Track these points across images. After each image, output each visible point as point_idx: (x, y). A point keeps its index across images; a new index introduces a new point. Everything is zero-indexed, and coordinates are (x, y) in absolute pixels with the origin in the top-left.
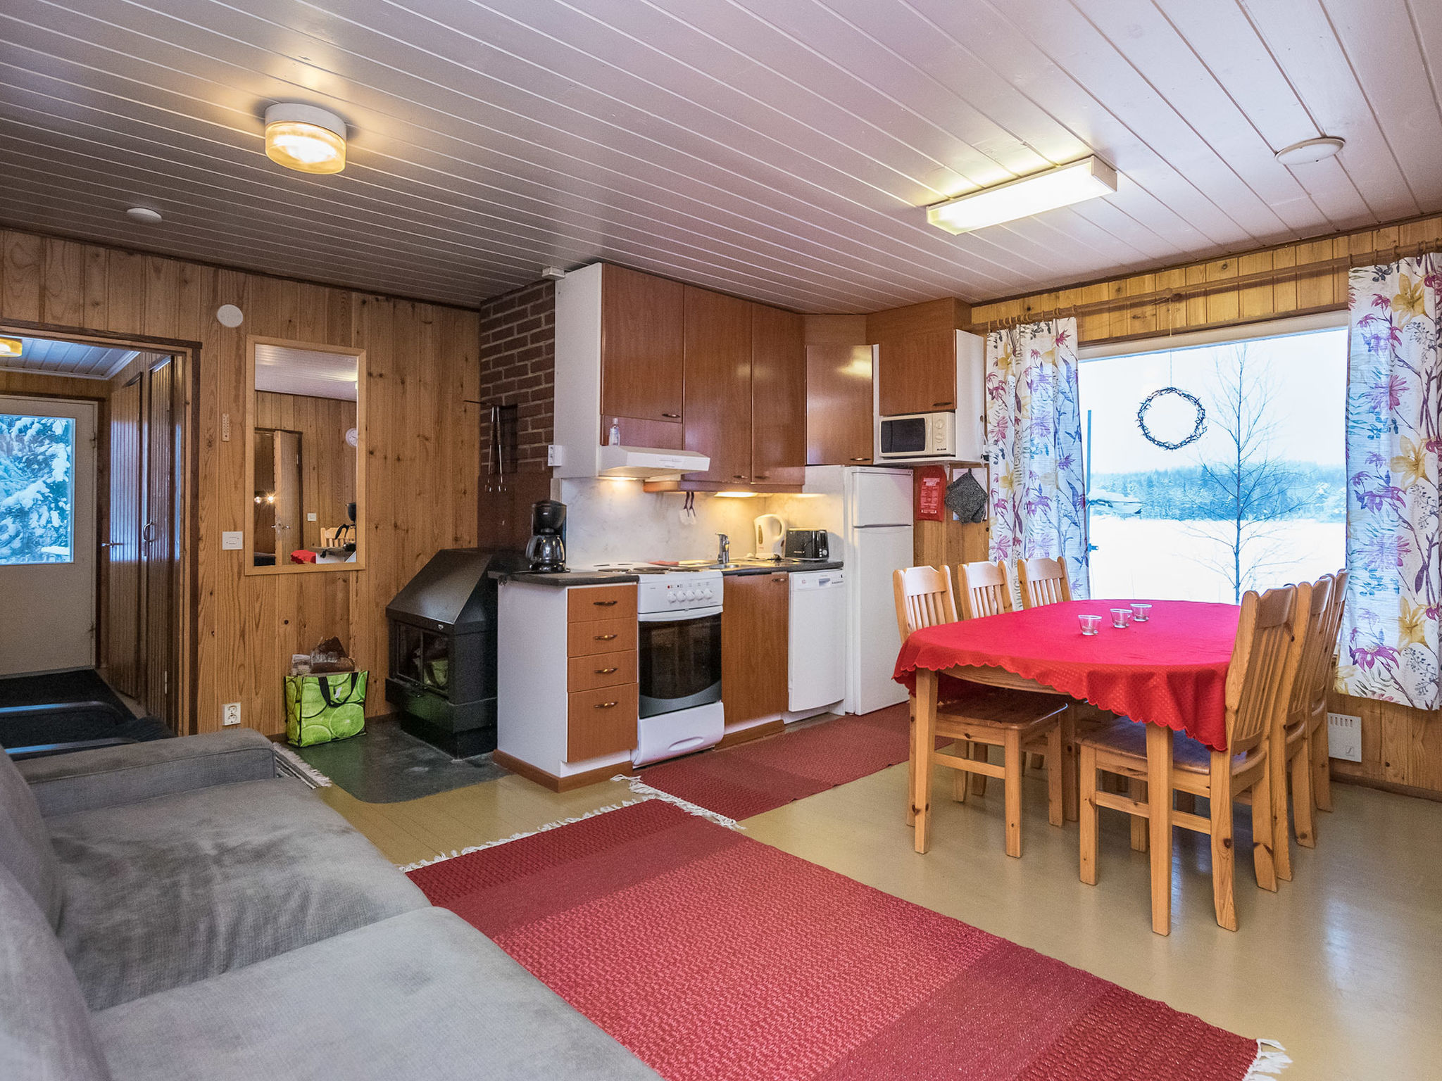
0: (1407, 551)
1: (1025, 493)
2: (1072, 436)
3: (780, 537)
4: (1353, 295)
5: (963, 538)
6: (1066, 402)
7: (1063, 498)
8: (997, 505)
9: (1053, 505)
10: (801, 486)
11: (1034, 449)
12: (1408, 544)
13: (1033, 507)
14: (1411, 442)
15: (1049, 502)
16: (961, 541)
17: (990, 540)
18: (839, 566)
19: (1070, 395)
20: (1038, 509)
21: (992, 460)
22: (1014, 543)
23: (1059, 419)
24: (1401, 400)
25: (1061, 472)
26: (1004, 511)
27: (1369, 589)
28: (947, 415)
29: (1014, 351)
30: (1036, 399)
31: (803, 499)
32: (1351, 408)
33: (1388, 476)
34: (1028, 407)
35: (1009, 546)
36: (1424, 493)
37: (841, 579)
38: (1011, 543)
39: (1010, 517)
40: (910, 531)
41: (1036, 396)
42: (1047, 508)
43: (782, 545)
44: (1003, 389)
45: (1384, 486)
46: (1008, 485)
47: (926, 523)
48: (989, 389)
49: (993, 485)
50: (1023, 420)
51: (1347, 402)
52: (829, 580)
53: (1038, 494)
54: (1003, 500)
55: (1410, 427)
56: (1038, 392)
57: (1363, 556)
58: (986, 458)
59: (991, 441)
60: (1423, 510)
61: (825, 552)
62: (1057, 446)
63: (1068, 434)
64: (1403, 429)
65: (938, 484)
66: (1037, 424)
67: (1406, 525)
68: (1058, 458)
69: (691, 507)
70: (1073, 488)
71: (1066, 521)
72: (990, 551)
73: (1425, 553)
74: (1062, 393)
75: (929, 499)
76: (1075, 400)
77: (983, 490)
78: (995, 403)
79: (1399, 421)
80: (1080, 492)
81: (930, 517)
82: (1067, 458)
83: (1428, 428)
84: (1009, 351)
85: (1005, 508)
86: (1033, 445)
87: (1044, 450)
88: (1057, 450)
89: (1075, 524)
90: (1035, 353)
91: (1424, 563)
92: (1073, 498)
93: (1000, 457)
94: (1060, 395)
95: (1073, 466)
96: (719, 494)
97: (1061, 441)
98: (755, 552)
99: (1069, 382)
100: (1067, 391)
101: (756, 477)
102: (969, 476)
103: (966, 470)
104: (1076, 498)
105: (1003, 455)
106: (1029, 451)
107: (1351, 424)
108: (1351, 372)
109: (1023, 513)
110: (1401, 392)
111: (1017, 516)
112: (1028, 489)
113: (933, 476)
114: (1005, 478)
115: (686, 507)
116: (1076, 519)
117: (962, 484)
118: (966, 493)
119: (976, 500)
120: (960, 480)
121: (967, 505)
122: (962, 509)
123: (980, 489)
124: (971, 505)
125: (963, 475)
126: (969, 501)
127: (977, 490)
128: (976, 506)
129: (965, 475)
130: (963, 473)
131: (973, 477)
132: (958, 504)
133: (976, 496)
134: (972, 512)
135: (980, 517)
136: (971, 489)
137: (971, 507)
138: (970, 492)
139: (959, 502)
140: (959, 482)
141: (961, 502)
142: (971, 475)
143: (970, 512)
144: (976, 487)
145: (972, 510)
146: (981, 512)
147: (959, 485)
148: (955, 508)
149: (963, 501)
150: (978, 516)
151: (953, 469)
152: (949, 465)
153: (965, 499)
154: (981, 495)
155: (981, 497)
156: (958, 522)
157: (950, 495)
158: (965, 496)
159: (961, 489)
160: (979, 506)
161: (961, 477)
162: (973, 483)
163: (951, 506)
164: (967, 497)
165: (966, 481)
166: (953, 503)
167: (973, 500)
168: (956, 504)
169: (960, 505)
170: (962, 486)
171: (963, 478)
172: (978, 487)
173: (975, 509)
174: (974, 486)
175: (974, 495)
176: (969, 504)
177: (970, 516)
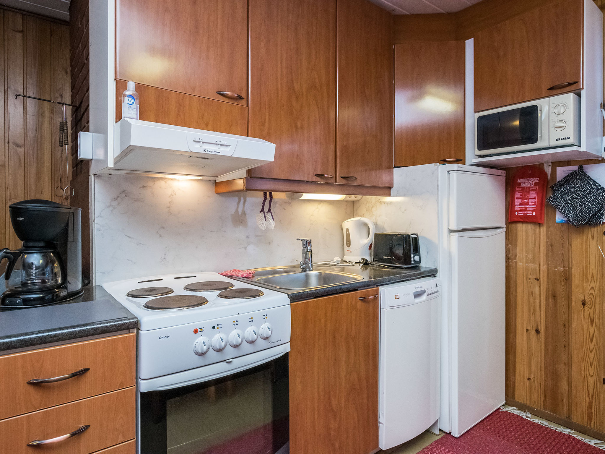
3: (367, 240)
10: (390, 188)
18: (432, 273)
28: (570, 97)
31: (391, 203)
37: (435, 289)
40: (501, 235)
43: (370, 248)
47: (520, 226)
52: (424, 292)
61: (417, 258)
65: (536, 184)
69: (269, 211)
75: (526, 201)
81: (526, 220)
96: (305, 196)
98: (344, 255)
101: (342, 177)
102: (580, 174)
103: (575, 168)
113: (530, 176)
115: (262, 210)
117: (572, 182)
118: (578, 192)
119: (594, 200)
120: (568, 179)
121: (581, 206)
122: (573, 211)
123: (599, 187)
124: (587, 206)
125: (571, 173)
126: (584, 202)
127: (594, 189)
128: (594, 207)
129: (573, 173)
130: (569, 171)
131: (586, 174)
132: (567, 205)
133: (593, 196)
134: (589, 214)
135: (597, 220)
136: (585, 187)
137: (587, 209)
138: (583, 191)
139: (568, 202)
140: (566, 181)
141: (571, 203)
142: (584, 172)
143: (586, 215)
144: (593, 185)
145: (588, 212)
146: (599, 214)
147: (567, 183)
148: (563, 209)
149: (574, 202)
150: (594, 218)
151: (557, 168)
152: (551, 164)
153: (576, 199)
154: (601, 194)
155: (602, 196)
156: (562, 225)
157: (556, 195)
158: (577, 195)
159: (569, 188)
160: (598, 208)
161: (569, 175)
162: (588, 181)
163: (555, 206)
164: (579, 197)
165: (576, 180)
166: (556, 203)
167: (589, 201)
168: (564, 205)
169: (570, 206)
170: (571, 184)
171: (572, 176)
172: (595, 185)
173: (593, 210)
174: (588, 184)
175: (590, 195)
176: (584, 205)
177: (586, 218)
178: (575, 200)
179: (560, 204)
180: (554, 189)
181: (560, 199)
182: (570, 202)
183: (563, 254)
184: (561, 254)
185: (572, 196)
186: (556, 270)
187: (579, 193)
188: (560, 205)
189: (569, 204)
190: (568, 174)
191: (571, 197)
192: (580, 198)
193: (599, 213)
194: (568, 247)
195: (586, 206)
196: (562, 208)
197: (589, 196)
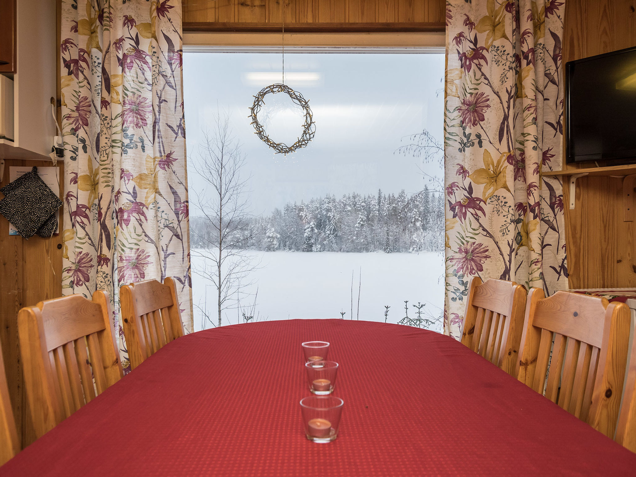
0: (486, 257)
1: (114, 198)
2: (173, 130)
4: (450, 11)
5: (24, 260)
6: (167, 87)
7: (162, 203)
8: (75, 214)
9: (150, 213)
11: (126, 141)
12: (487, 250)
13: (125, 216)
14: (491, 157)
15: (145, 209)
16: (20, 263)
17: (65, 261)
19: (171, 80)
20: (132, 218)
21: (68, 154)
22: (99, 263)
23: (159, 107)
24: (486, 116)
25: (161, 174)
26: (85, 220)
27: (458, 294)
29: (101, 17)
30: (130, 78)
32: (447, 120)
33: (470, 187)
34: (120, 89)
35: (92, 266)
36: (506, 203)
38: (95, 262)
39: (95, 229)
41: (130, 75)
42: (142, 218)
44: (85, 60)
45: (467, 197)
46: (89, 187)
48: (65, 60)
49: (70, 188)
50: (113, 105)
51: (445, 115)
53: (132, 199)
54: (84, 206)
55: (491, 143)
56: (133, 70)
57: (454, 263)
58: (60, 152)
59: (67, 129)
60: (505, 219)
62: (157, 140)
63: (170, 127)
64: (485, 143)
66: (132, 111)
67: (485, 233)
68: (158, 155)
70: (174, 193)
71: (167, 234)
72: (65, 274)
73: (507, 258)
74: (163, 75)
76: (178, 87)
77: (53, 195)
78: (73, 79)
79: (484, 136)
80: (183, 199)
82: (168, 156)
83: (508, 143)
84: (93, 16)
85: (86, 217)
86: (126, 136)
87: (140, 145)
88: (157, 144)
89: (177, 236)
90: (129, 21)
91: (506, 267)
92: (175, 205)
93: (81, 151)
94: (161, 77)
95: (176, 166)
97: (162, 133)
99: (170, 64)
100: (169, 75)
102: (34, 176)
103: (29, 169)
104: (178, 206)
105: (85, 148)
106: (119, 145)
107: (448, 135)
108: (449, 85)
109: (109, 223)
110: (485, 109)
111: (104, 227)
112: (119, 192)
114: (85, 177)
116: (179, 230)
117: (23, 186)
118: (29, 197)
119: (43, 208)
120: (20, 181)
121: (31, 214)
122: (23, 220)
123: (49, 193)
124: (37, 214)
125: (24, 175)
126: (34, 210)
127: (44, 195)
128: (43, 216)
129: (26, 174)
130: (24, 172)
131: (40, 178)
132: (17, 213)
133: (43, 203)
134: (38, 224)
135: (49, 231)
136: (36, 193)
137: (36, 217)
138: (34, 197)
139: (18, 210)
140: (18, 184)
141: (21, 211)
142: (37, 175)
143: (35, 224)
144: (44, 190)
145: (37, 222)
146: (51, 224)
147: (18, 187)
148: (12, 218)
149: (24, 209)
150: (46, 229)
151: (10, 167)
152: (3, 161)
153: (27, 206)
154: (50, 201)
155: (51, 203)
156: (16, 238)
157: (6, 201)
158: (27, 202)
159: (21, 192)
160: (47, 216)
161: (22, 177)
162: (39, 186)
163: (3, 214)
164: (30, 203)
165: (28, 183)
166: (5, 211)
167: (39, 209)
168: (13, 213)
169: (20, 215)
170: (23, 188)
171: (25, 178)
172: (46, 191)
173: (41, 220)
174: (39, 189)
175: (40, 201)
176: (34, 213)
177: (35, 229)
178: (25, 207)
179: (9, 211)
180: (5, 193)
181: (9, 206)
182: (20, 209)
183: (17, 274)
184: (15, 274)
185: (22, 202)
186: (10, 293)
187: (29, 199)
188: (9, 213)
189: (19, 211)
190: (20, 176)
191: (21, 204)
192: (30, 205)
193: (50, 222)
194: (23, 265)
195: (35, 215)
196: (12, 216)
197: (39, 203)
